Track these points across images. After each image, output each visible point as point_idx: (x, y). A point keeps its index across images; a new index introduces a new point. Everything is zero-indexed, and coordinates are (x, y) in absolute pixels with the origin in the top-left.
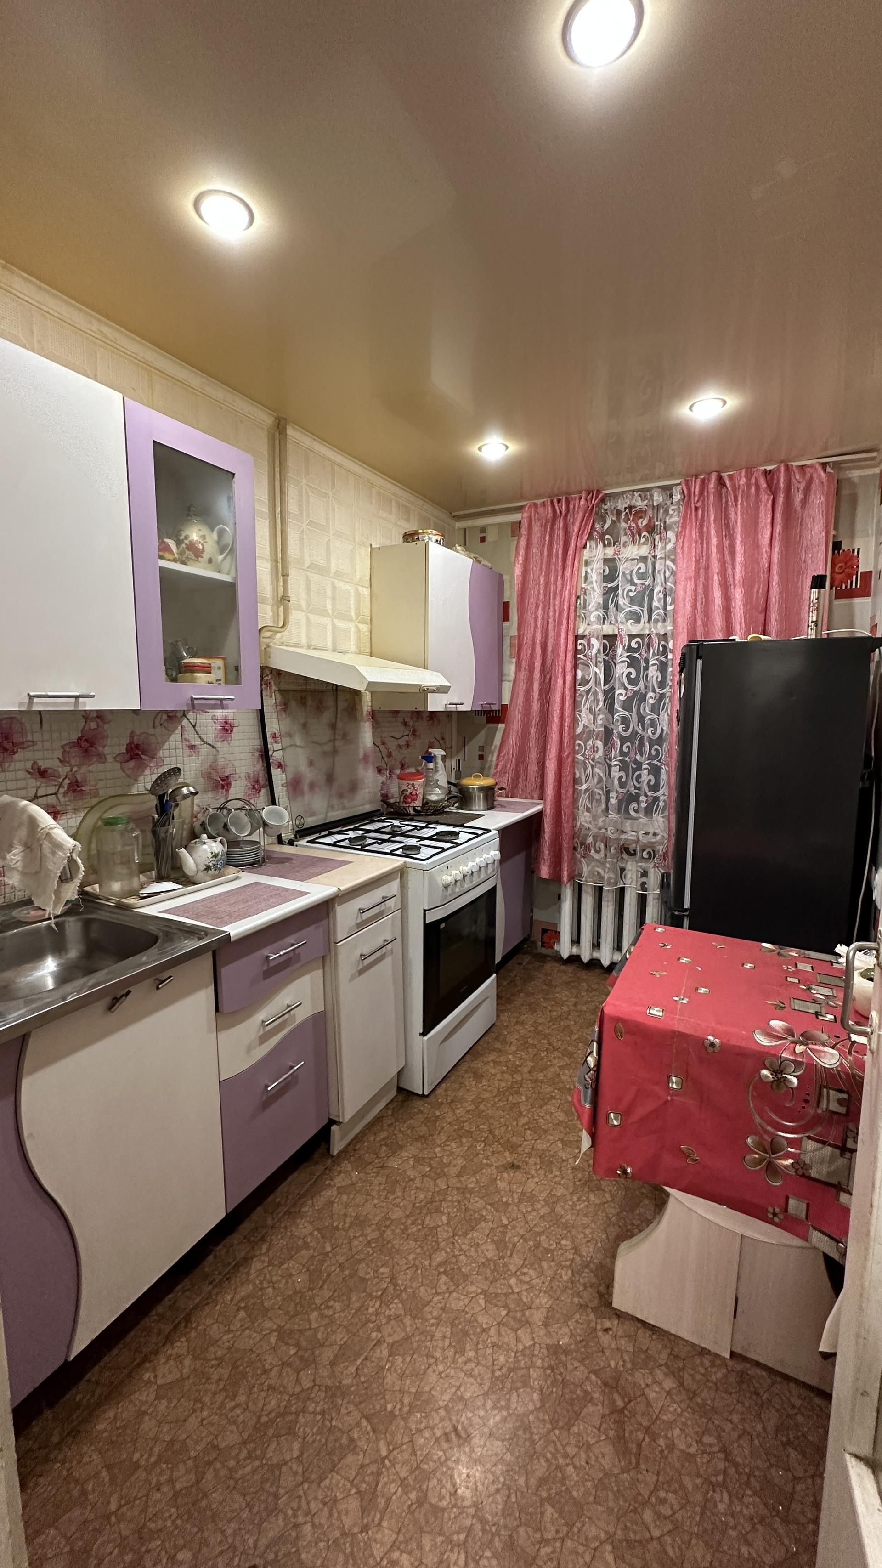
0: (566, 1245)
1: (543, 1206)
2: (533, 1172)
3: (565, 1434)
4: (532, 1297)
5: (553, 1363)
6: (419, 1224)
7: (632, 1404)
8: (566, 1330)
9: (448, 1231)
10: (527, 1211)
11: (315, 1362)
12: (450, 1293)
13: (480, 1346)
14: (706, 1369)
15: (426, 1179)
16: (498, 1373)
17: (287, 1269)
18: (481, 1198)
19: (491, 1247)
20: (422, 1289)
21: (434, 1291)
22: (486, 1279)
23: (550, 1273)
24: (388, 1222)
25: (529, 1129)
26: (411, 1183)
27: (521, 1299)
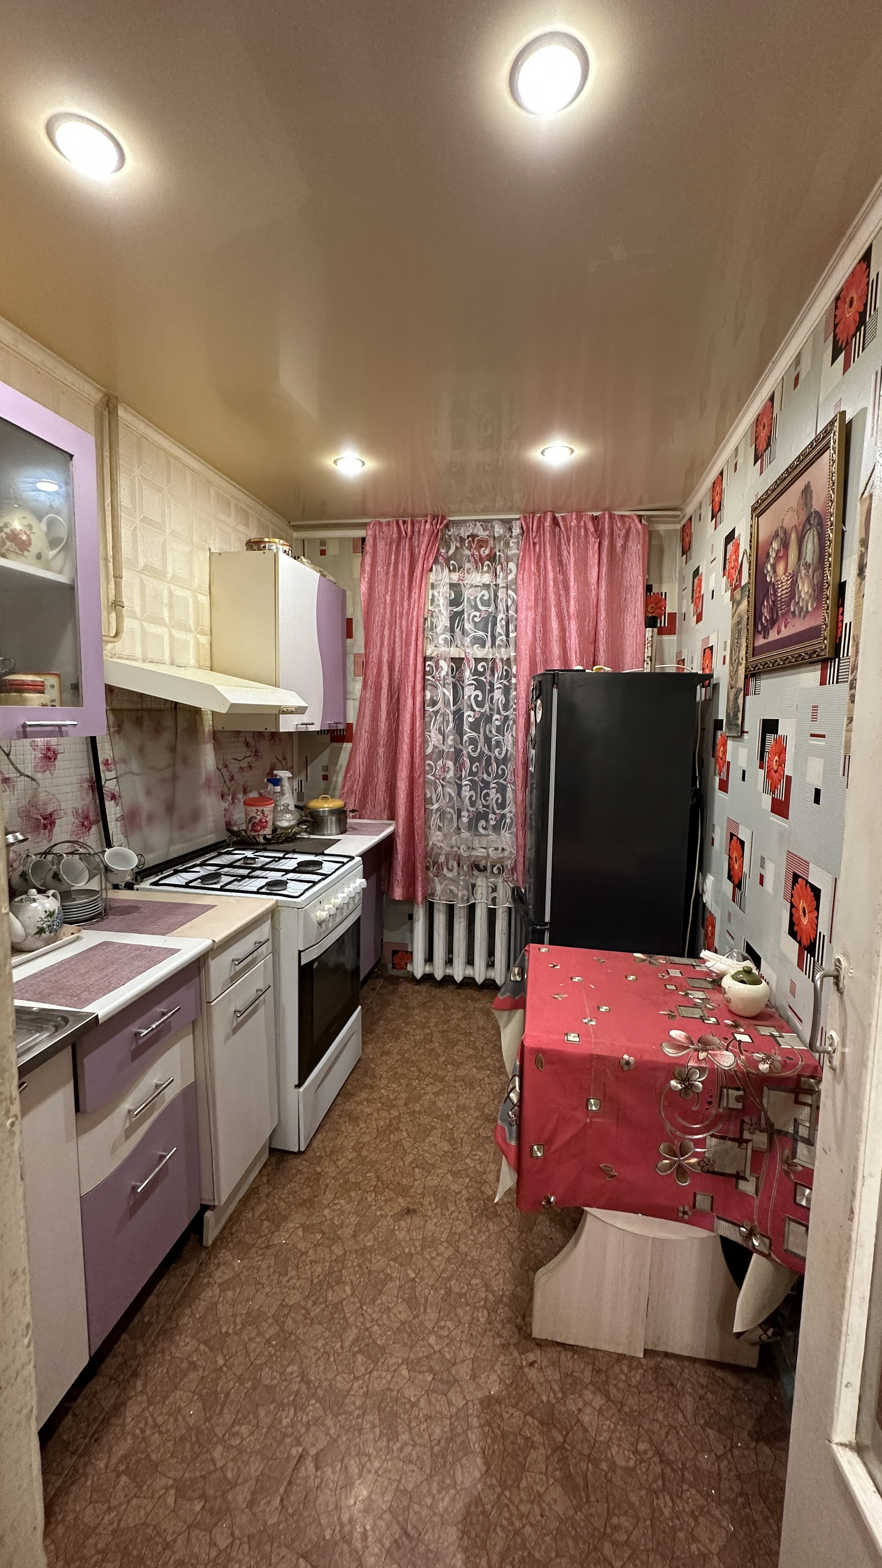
0: (476, 1285)
1: (446, 1248)
2: (430, 1213)
3: (515, 1491)
4: (454, 1352)
5: (488, 1417)
6: (321, 1303)
7: (570, 1435)
8: (494, 1377)
9: (354, 1303)
10: (432, 1258)
11: (228, 1509)
12: (371, 1372)
13: (413, 1424)
14: (626, 1375)
15: (319, 1249)
16: (436, 1449)
17: (174, 1403)
18: (383, 1255)
19: (403, 1307)
20: (339, 1378)
21: (352, 1376)
22: (405, 1345)
23: (467, 1318)
24: (286, 1311)
25: (417, 1166)
26: (304, 1257)
27: (444, 1357)
